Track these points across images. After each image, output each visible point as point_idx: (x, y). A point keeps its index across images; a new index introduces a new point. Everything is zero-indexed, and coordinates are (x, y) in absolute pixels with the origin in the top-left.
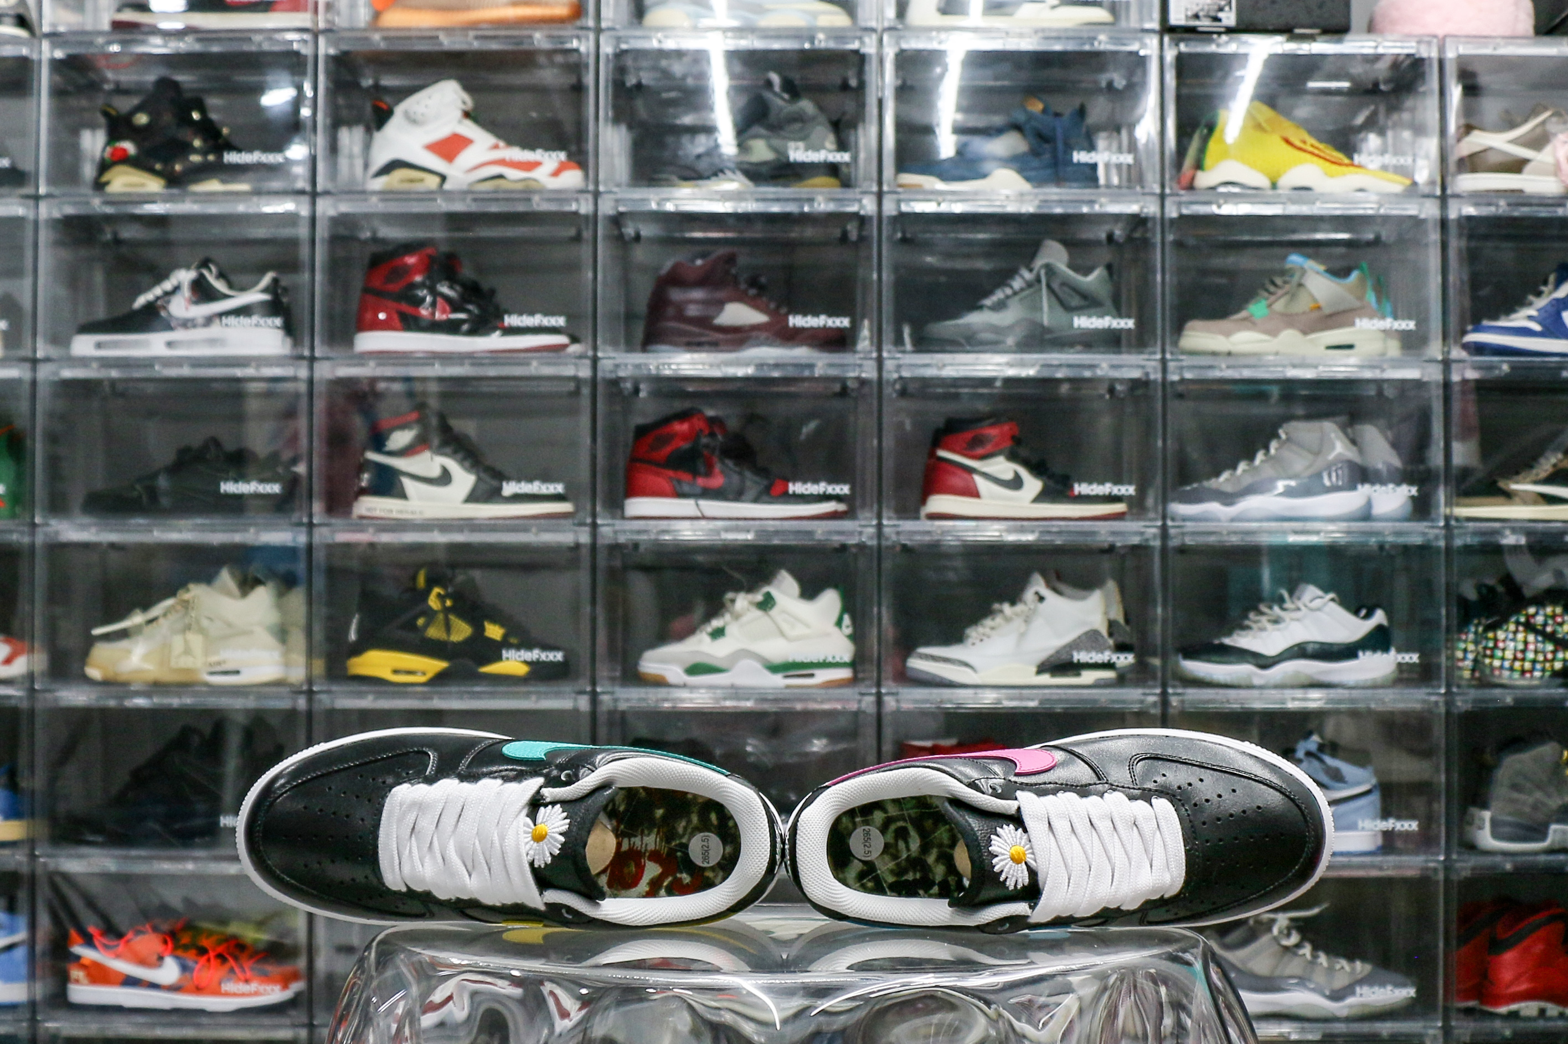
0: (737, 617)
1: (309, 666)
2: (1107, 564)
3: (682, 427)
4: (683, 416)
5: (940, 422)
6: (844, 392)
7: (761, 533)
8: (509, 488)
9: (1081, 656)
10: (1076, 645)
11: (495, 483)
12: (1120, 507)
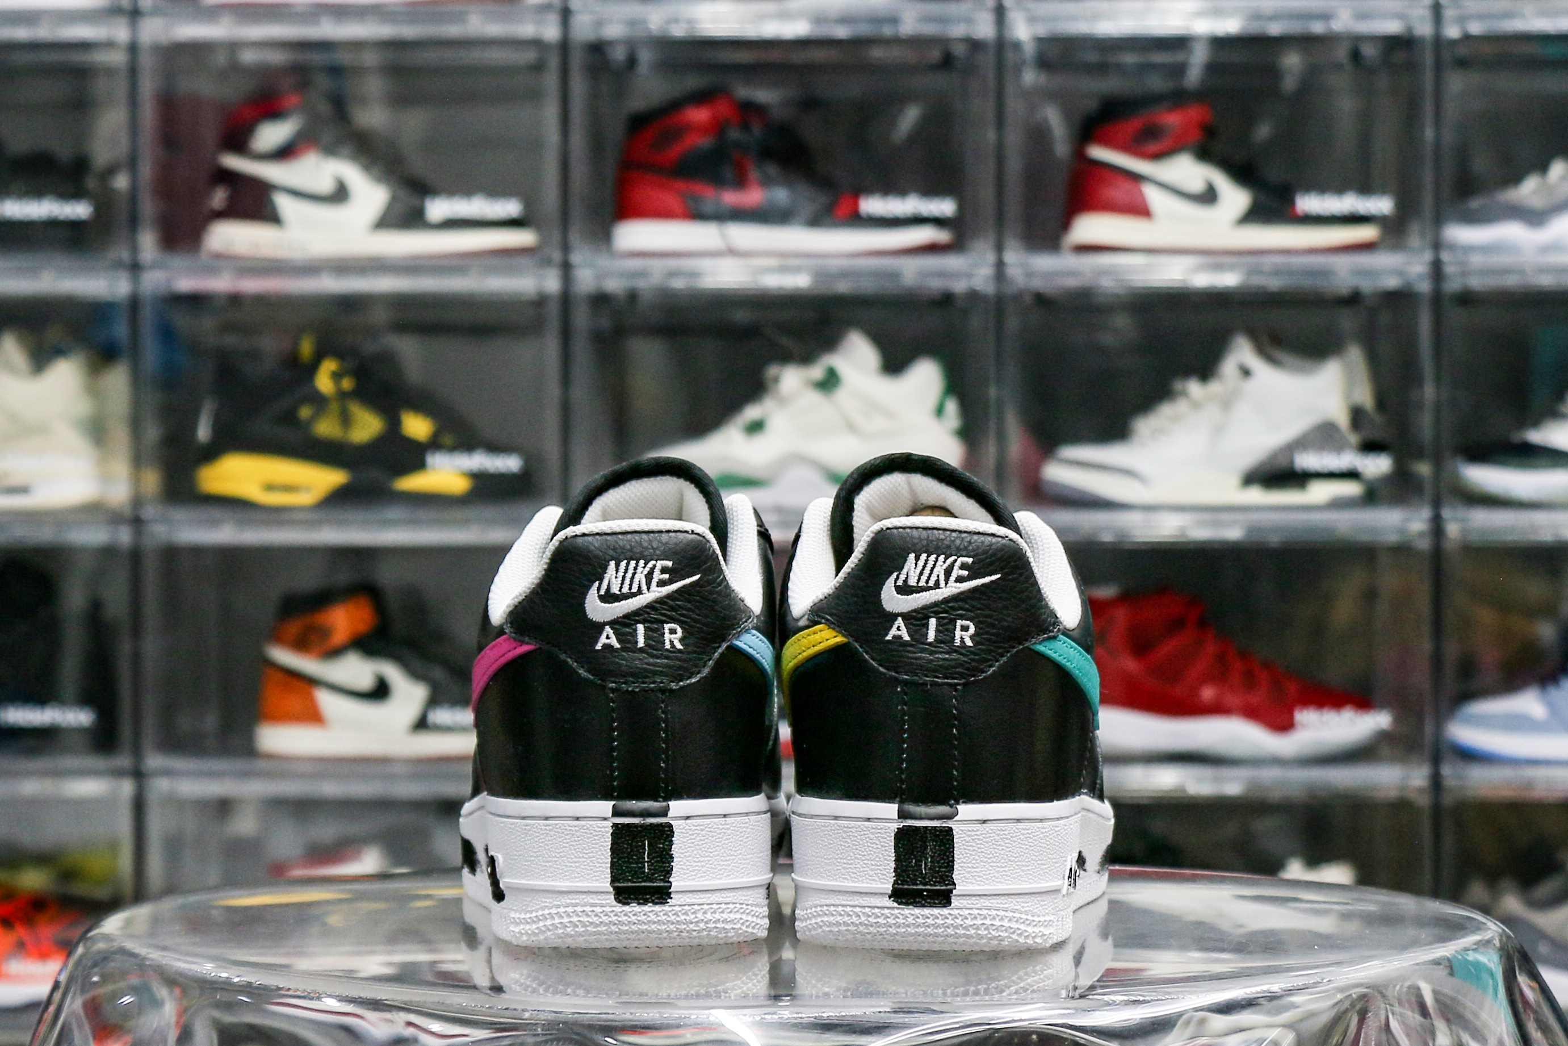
0: (783, 402)
1: (136, 480)
2: (1347, 321)
3: (699, 115)
4: (701, 97)
5: (1092, 105)
6: (947, 62)
7: (820, 275)
8: (438, 209)
9: (1307, 461)
10: (1302, 443)
11: (415, 202)
12: (1367, 233)
